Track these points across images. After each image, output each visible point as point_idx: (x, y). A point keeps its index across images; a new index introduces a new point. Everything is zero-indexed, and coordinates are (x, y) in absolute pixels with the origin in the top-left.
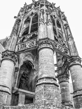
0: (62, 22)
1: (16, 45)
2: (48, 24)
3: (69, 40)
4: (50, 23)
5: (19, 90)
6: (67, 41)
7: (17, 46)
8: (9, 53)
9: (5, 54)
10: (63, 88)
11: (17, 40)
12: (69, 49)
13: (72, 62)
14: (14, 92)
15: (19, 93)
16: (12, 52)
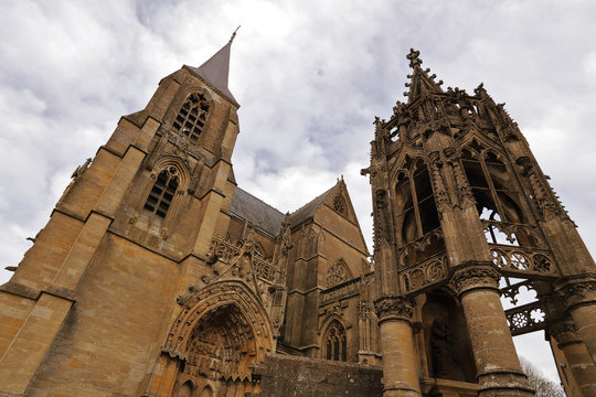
0: (506, 152)
1: (399, 273)
2: (463, 206)
3: (546, 219)
4: (466, 199)
5: (439, 383)
6: (537, 221)
7: (401, 277)
8: (390, 301)
9: (381, 307)
10: (578, 365)
11: (398, 259)
12: (550, 252)
13: (572, 294)
14: (427, 392)
15: (441, 391)
16: (396, 298)
